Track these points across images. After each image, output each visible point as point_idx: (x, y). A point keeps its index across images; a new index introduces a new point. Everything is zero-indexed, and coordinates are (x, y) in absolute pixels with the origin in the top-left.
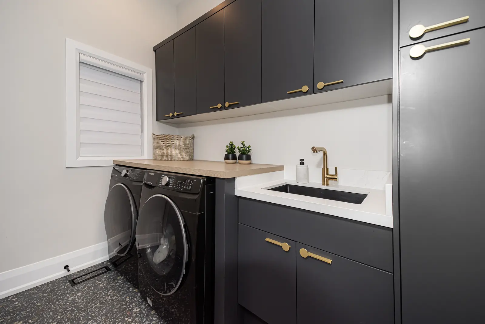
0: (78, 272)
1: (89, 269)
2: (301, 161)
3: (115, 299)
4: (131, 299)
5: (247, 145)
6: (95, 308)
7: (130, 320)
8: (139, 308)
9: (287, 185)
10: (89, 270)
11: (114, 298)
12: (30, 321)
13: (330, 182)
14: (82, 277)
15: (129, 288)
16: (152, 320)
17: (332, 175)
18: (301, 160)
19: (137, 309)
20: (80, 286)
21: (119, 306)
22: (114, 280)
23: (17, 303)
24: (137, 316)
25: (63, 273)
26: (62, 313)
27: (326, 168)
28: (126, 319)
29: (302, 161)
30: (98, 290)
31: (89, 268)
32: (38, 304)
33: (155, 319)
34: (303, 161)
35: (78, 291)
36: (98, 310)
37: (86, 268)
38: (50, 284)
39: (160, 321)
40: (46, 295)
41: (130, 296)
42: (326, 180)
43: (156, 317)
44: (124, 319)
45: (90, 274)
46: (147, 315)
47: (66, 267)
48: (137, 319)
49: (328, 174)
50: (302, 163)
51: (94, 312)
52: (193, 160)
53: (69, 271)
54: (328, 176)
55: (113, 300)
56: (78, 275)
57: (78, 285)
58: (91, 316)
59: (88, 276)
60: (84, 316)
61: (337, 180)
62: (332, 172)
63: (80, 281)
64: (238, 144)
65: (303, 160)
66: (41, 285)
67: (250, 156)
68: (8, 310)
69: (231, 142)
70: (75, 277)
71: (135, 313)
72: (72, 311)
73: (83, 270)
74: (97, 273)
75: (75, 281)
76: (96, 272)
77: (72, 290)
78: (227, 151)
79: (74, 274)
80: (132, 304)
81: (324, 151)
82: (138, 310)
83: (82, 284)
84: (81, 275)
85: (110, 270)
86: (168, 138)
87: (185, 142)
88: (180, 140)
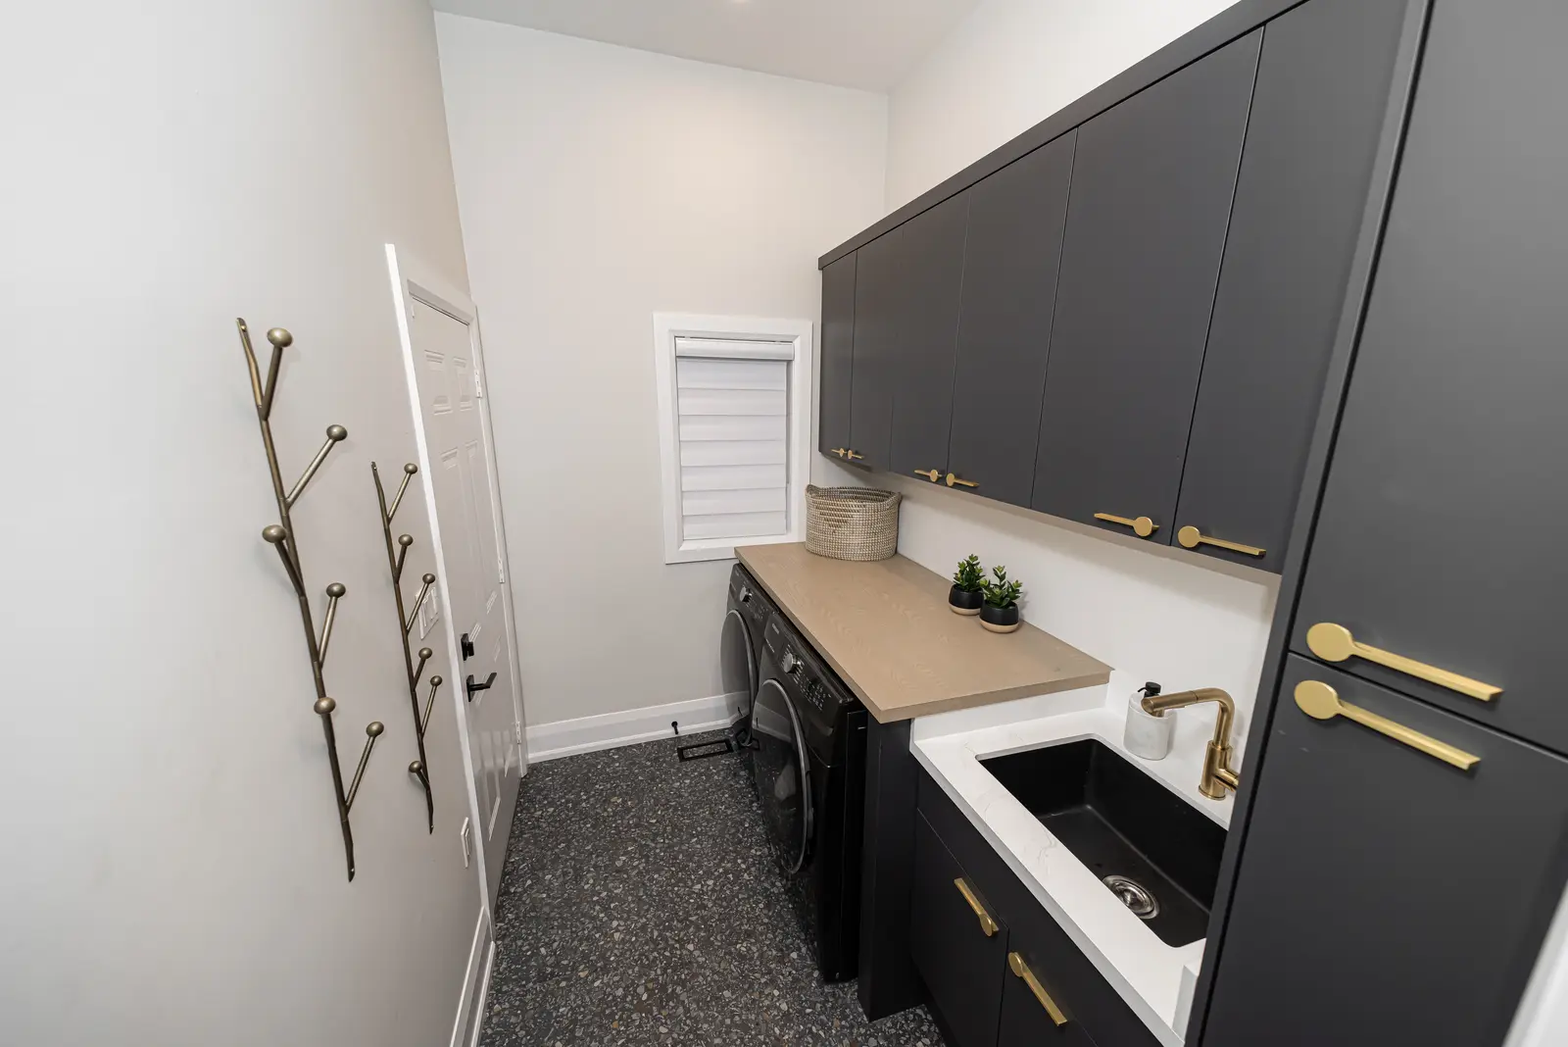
0: (690, 736)
1: (705, 736)
3: (731, 814)
4: (752, 827)
5: (1009, 580)
6: (703, 818)
7: (743, 866)
8: (760, 850)
10: (703, 738)
11: (729, 812)
12: (629, 803)
14: (694, 749)
15: (753, 802)
16: (773, 885)
19: (756, 851)
20: (688, 766)
21: (733, 831)
22: (735, 775)
23: (617, 764)
24: (754, 865)
25: (669, 732)
26: (663, 806)
28: (739, 861)
30: (710, 786)
31: (705, 733)
32: (640, 778)
33: (778, 884)
35: (686, 774)
36: (705, 824)
37: (701, 732)
38: (655, 745)
39: (786, 892)
40: (649, 763)
41: (751, 820)
43: (781, 881)
44: (735, 859)
45: (704, 747)
46: (769, 871)
47: (675, 724)
48: (753, 869)
51: (701, 826)
53: (677, 733)
55: (727, 816)
56: (688, 742)
57: (688, 763)
58: (696, 830)
59: (702, 751)
60: (688, 826)
63: (691, 756)
64: (986, 574)
66: (645, 744)
67: (1016, 610)
68: (608, 774)
69: (971, 558)
70: (685, 744)
71: (752, 857)
72: (676, 809)
73: (697, 734)
74: (713, 749)
75: (684, 753)
76: (712, 746)
77: (679, 770)
78: (957, 578)
79: (684, 738)
80: (753, 836)
82: (759, 853)
83: (693, 761)
84: (693, 744)
85: (732, 751)
86: (835, 507)
87: (872, 517)
88: (861, 513)
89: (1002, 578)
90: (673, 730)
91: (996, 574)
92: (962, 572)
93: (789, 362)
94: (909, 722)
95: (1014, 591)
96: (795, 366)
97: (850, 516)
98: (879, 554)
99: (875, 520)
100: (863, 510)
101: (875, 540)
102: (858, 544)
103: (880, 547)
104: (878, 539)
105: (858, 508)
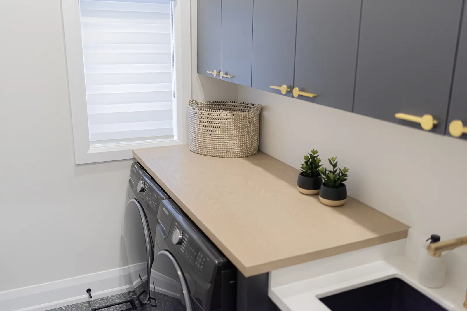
0: (102, 299)
1: (114, 298)
10: (113, 300)
14: (105, 308)
25: (85, 297)
31: (114, 296)
37: (110, 295)
38: (74, 307)
45: (114, 307)
47: (89, 291)
53: (91, 297)
56: (100, 303)
59: (111, 310)
66: (65, 307)
70: (97, 306)
73: (108, 297)
74: (121, 308)
76: (120, 306)
79: (97, 301)
84: (104, 305)
85: (136, 308)
86: (211, 116)
87: (240, 123)
88: (231, 121)
89: (335, 166)
90: (86, 295)
91: (331, 163)
92: (306, 163)
94: (267, 275)
95: (343, 176)
97: (223, 123)
98: (246, 152)
99: (242, 126)
100: (233, 118)
101: (242, 141)
102: (230, 144)
103: (246, 146)
104: (245, 141)
105: (229, 117)
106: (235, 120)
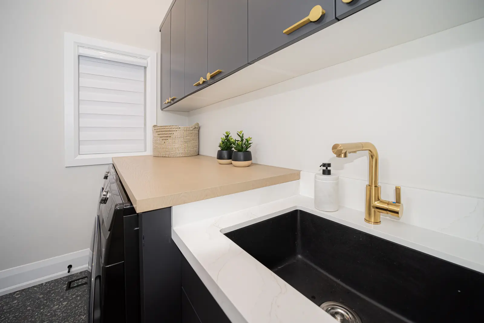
0: (81, 272)
2: (325, 168)
5: (245, 137)
9: (296, 211)
13: (383, 216)
14: (80, 280)
17: (388, 204)
18: (324, 165)
25: (65, 273)
27: (376, 186)
29: (327, 168)
34: (329, 168)
35: (66, 299)
38: (53, 282)
42: (375, 211)
47: (69, 267)
49: (379, 200)
50: (327, 172)
52: (198, 154)
54: (377, 204)
56: (78, 276)
57: (71, 290)
61: (398, 216)
62: (387, 195)
63: (75, 285)
64: (234, 137)
65: (329, 165)
66: (46, 282)
67: (249, 153)
69: (226, 133)
70: (75, 278)
77: (62, 296)
78: (220, 146)
79: (76, 275)
81: (370, 150)
86: (165, 130)
87: (184, 133)
88: (178, 132)
89: (242, 137)
91: (239, 136)
93: (145, 68)
96: (148, 69)
97: (173, 133)
98: (188, 153)
99: (185, 135)
100: (179, 130)
101: (186, 145)
102: (177, 148)
103: (189, 149)
104: (187, 145)
105: (176, 129)
106: (181, 131)
